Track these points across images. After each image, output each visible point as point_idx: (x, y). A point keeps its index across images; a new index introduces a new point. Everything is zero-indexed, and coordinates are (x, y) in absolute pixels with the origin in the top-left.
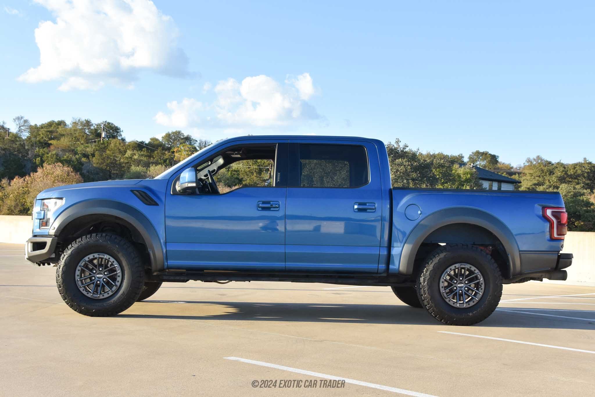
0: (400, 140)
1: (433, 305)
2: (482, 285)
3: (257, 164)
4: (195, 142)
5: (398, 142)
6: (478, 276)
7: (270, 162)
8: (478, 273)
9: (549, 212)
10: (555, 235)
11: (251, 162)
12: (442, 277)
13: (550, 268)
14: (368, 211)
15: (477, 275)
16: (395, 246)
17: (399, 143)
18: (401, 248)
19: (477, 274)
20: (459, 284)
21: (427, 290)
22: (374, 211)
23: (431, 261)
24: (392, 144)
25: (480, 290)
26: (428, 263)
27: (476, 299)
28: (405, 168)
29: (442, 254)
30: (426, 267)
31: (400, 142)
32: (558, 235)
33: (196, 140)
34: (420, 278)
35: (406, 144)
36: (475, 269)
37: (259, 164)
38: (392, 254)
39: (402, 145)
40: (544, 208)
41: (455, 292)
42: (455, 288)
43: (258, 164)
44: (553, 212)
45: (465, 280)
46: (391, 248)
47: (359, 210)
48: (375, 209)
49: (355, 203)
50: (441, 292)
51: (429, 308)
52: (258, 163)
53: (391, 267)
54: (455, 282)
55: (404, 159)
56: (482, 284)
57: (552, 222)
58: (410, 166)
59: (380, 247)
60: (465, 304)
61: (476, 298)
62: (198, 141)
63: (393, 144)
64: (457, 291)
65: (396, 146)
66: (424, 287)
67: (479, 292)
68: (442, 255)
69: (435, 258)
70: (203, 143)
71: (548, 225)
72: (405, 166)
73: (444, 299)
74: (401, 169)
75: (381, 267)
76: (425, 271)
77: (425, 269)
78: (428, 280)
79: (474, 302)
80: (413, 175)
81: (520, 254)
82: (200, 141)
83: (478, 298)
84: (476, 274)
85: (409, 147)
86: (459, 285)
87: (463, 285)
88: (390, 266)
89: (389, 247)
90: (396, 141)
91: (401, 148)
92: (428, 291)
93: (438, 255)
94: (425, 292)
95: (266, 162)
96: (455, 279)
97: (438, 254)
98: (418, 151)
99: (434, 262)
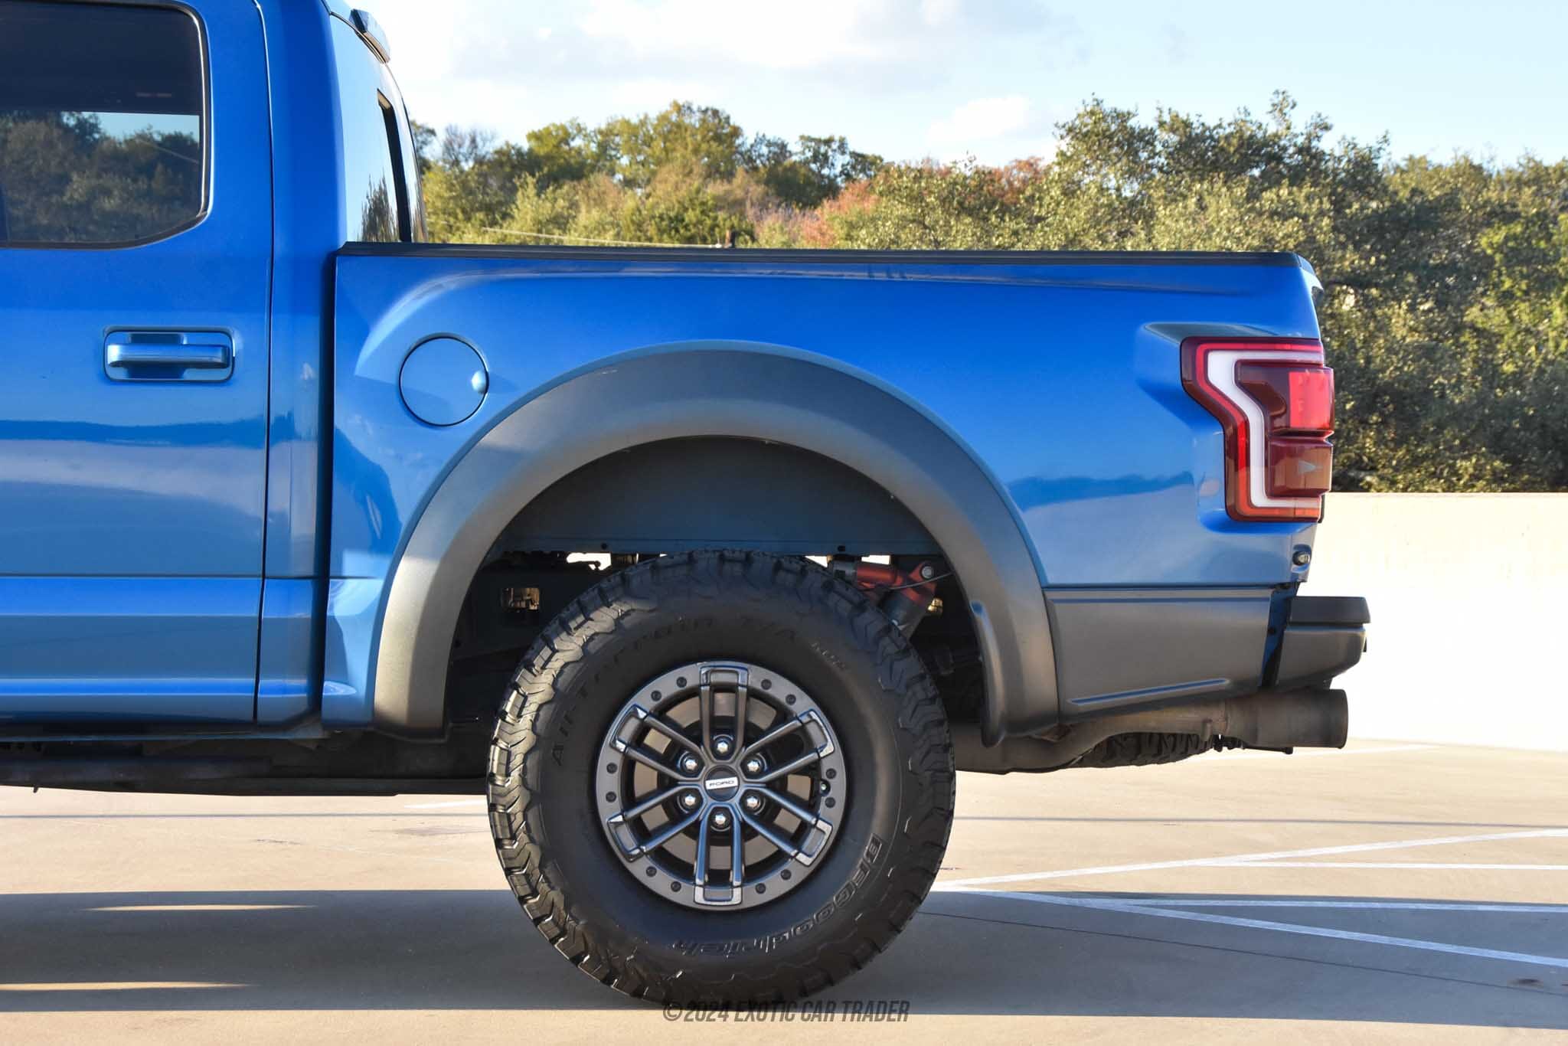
0: (1293, 95)
1: (555, 896)
2: (831, 781)
3: (682, 231)
4: (425, 135)
5: (1281, 107)
6: (812, 729)
7: (740, 220)
8: (807, 713)
9: (1221, 369)
10: (1259, 498)
11: (653, 222)
12: (609, 738)
13: (1227, 682)
14: (189, 375)
15: (804, 725)
16: (346, 573)
17: (1285, 110)
18: (378, 584)
19: (805, 719)
20: (710, 776)
21: (520, 817)
22: (221, 374)
23: (546, 652)
24: (1253, 118)
25: (823, 809)
26: (529, 666)
27: (801, 857)
28: (1305, 228)
29: (605, 609)
30: (516, 687)
31: (1294, 105)
32: (1273, 492)
33: (430, 126)
34: (488, 751)
35: (1319, 116)
36: (795, 690)
37: (693, 231)
38: (333, 618)
39: (1300, 123)
40: (1197, 345)
41: (692, 820)
42: (690, 800)
43: (689, 234)
44: (1241, 365)
45: (745, 752)
46: (331, 580)
47: (139, 372)
48: (228, 362)
49: (113, 335)
50: (605, 820)
51: (539, 915)
52: (686, 227)
53: (332, 688)
54: (691, 764)
55: (1300, 188)
56: (832, 773)
57: (1239, 421)
58: (1329, 217)
59: (264, 577)
60: (741, 886)
61: (800, 851)
62: (437, 131)
63: (1260, 120)
64: (703, 814)
65: (1272, 127)
66: (509, 798)
67: (818, 818)
68: (604, 619)
69: (564, 635)
70: (463, 143)
71: (1214, 439)
72: (1305, 218)
73: (619, 862)
74: (1288, 236)
75: (270, 690)
76: (514, 705)
77: (512, 693)
78: (526, 755)
79: (786, 875)
80: (1343, 258)
81: (1048, 605)
82: (447, 130)
83: (809, 856)
84: (797, 718)
85: (1333, 129)
86: (713, 784)
87: (735, 779)
88: (326, 684)
89: (322, 578)
90: (1274, 105)
91: (1296, 136)
92: (525, 817)
93: (581, 619)
94: (510, 824)
95: (722, 223)
96: (688, 748)
97: (586, 612)
98: (1384, 146)
99: (557, 655)
